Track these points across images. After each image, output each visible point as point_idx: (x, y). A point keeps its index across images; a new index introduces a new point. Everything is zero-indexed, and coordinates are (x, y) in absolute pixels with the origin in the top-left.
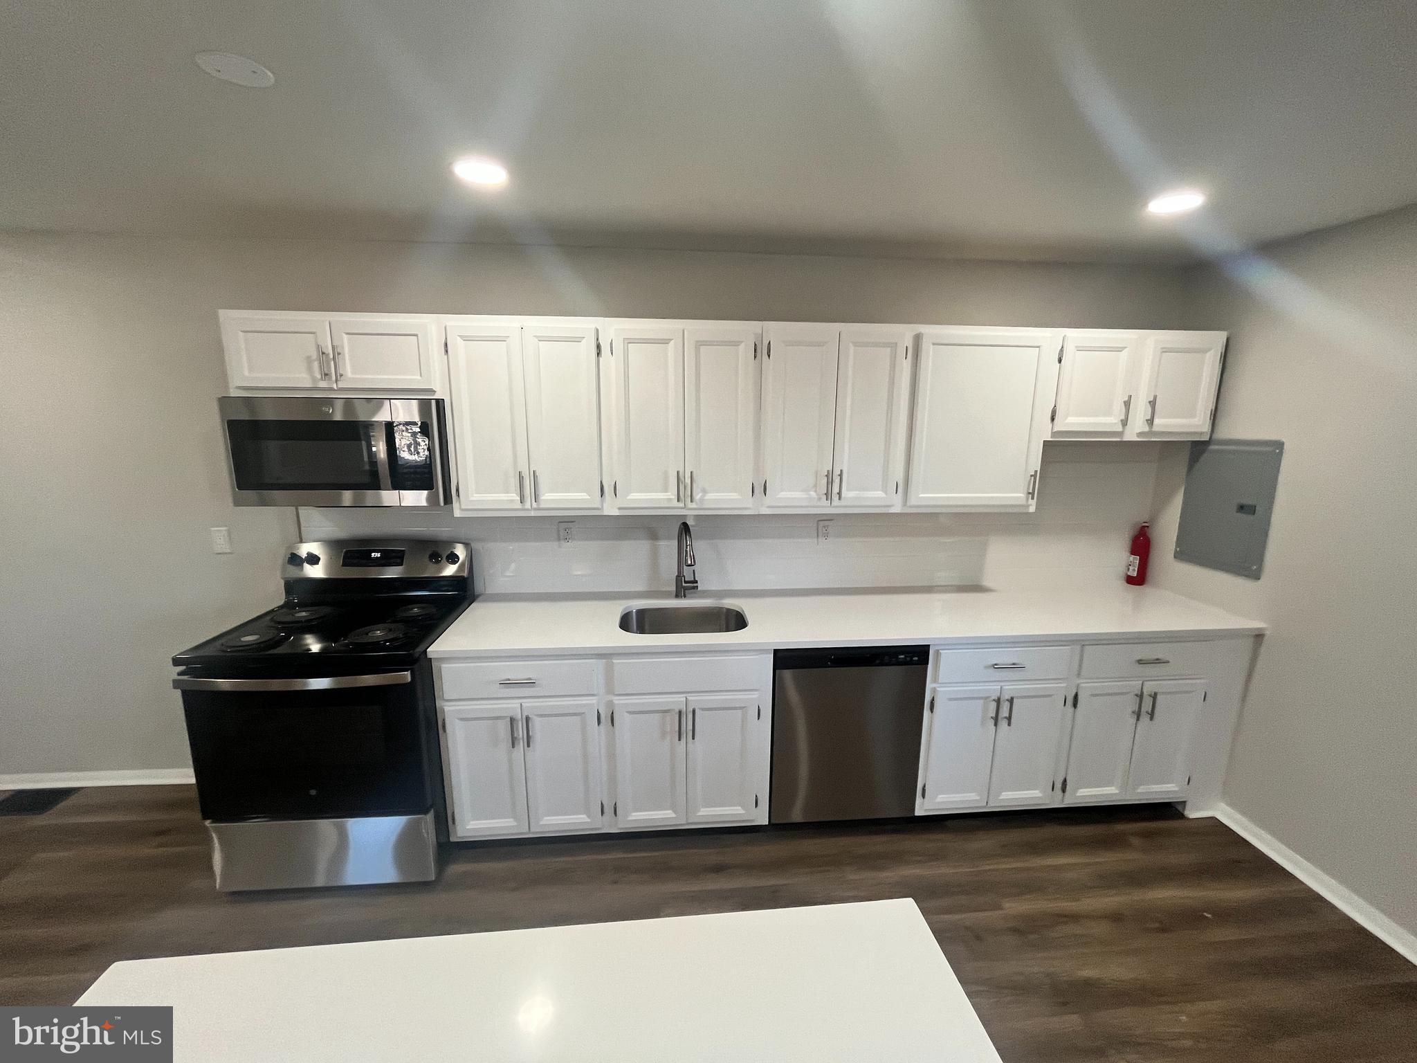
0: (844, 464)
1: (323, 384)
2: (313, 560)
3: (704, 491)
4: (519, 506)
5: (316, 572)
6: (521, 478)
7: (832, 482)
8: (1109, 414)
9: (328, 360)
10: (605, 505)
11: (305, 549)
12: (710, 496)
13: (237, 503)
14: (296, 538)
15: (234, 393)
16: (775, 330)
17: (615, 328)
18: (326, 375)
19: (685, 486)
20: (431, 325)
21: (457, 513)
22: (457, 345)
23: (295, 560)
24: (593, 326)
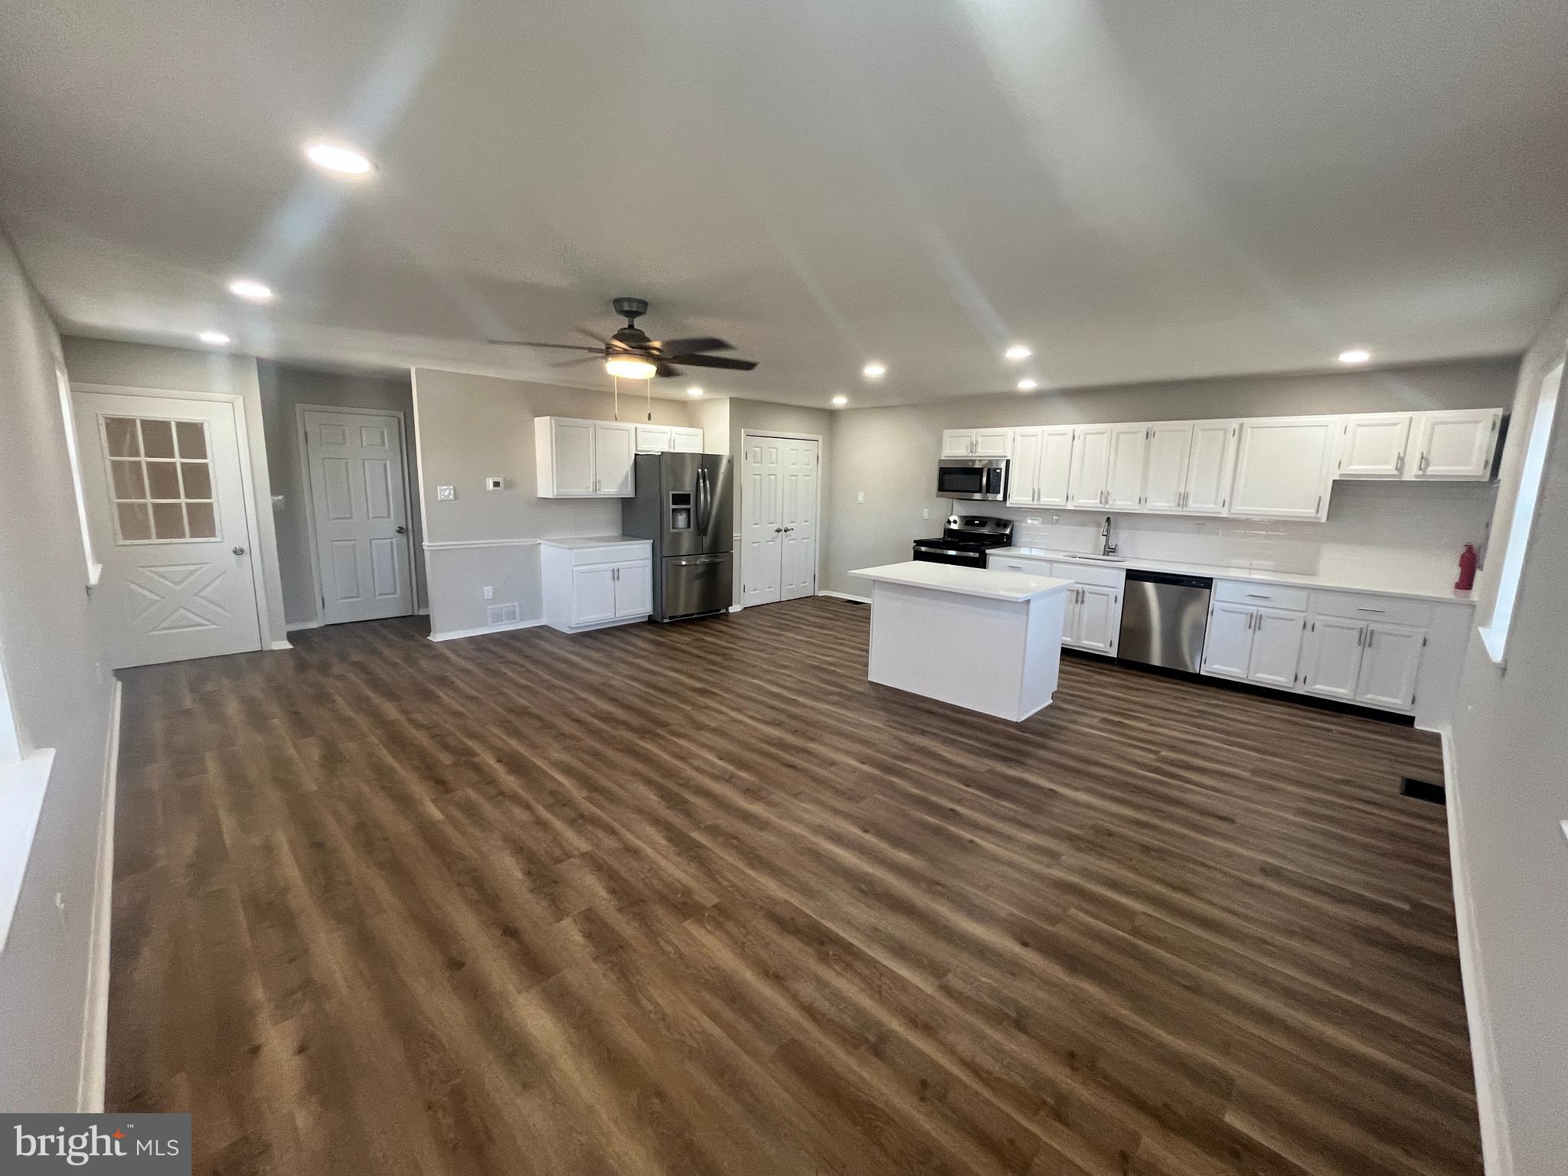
0: (1192, 489)
1: (970, 455)
2: (955, 522)
3: (1114, 500)
4: (1031, 503)
5: (954, 527)
6: (1034, 491)
7: (1183, 499)
8: (1387, 463)
9: (973, 446)
10: (1068, 505)
11: (952, 519)
12: (1117, 502)
13: (938, 496)
14: (949, 513)
15: (943, 458)
16: (1157, 426)
17: (1081, 429)
18: (972, 452)
19: (1105, 497)
20: (1009, 431)
21: (1008, 505)
22: (1019, 438)
23: (949, 522)
24: (1072, 428)
